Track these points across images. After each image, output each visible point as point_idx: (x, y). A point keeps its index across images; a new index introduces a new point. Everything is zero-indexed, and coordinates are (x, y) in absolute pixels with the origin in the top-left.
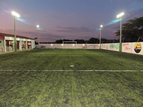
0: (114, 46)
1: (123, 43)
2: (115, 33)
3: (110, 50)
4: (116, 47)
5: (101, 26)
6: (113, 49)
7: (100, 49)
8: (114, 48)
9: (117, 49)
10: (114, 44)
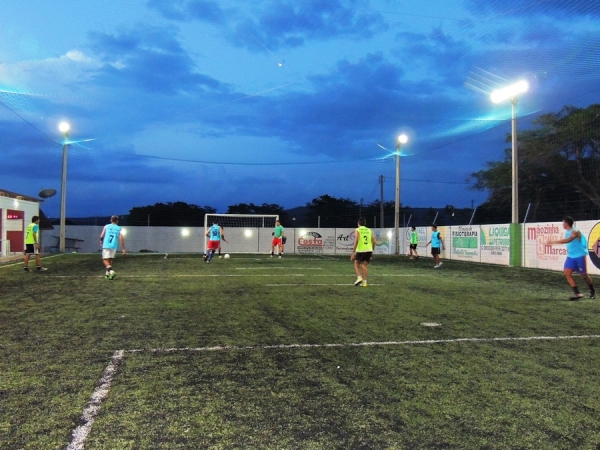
0: (479, 237)
1: (526, 226)
2: (474, 175)
3: (455, 257)
4: (487, 242)
5: (403, 139)
6: (475, 253)
7: (397, 253)
8: (477, 250)
9: (493, 253)
10: (476, 228)
